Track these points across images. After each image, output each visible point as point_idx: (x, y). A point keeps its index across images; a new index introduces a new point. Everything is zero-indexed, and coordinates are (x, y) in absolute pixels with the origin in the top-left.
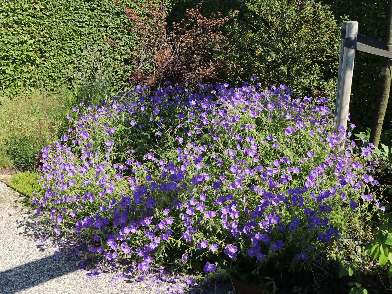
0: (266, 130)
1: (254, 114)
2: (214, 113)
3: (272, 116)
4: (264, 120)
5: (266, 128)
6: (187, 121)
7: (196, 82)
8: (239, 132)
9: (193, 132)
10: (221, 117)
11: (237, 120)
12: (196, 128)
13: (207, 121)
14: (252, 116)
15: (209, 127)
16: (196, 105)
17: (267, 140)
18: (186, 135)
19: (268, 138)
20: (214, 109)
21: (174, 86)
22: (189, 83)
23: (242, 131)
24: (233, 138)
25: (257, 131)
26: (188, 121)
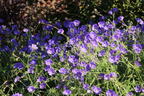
0: (132, 80)
1: (114, 58)
2: (62, 60)
3: (140, 60)
4: (128, 66)
5: (131, 76)
6: (26, 73)
7: (38, 20)
8: (96, 83)
9: (36, 87)
10: (71, 64)
11: (92, 67)
12: (38, 81)
13: (52, 71)
14: (112, 61)
15: (56, 78)
16: (39, 50)
17: (134, 92)
18: (26, 91)
19: (136, 90)
20: (61, 55)
21: (8, 26)
22: (29, 22)
23: (101, 81)
24: (89, 91)
25: (120, 80)
26: (29, 71)
